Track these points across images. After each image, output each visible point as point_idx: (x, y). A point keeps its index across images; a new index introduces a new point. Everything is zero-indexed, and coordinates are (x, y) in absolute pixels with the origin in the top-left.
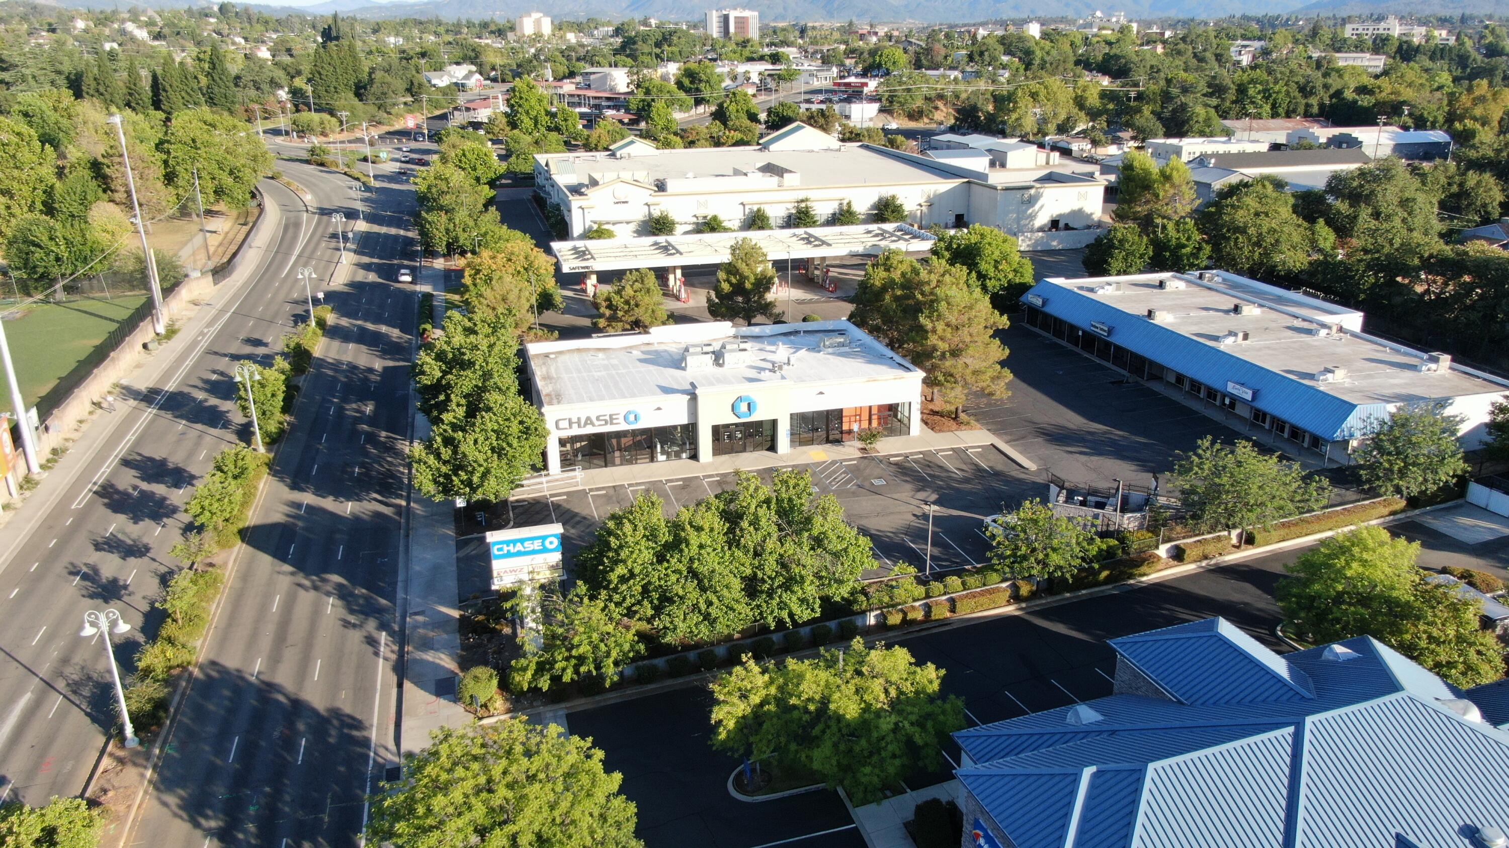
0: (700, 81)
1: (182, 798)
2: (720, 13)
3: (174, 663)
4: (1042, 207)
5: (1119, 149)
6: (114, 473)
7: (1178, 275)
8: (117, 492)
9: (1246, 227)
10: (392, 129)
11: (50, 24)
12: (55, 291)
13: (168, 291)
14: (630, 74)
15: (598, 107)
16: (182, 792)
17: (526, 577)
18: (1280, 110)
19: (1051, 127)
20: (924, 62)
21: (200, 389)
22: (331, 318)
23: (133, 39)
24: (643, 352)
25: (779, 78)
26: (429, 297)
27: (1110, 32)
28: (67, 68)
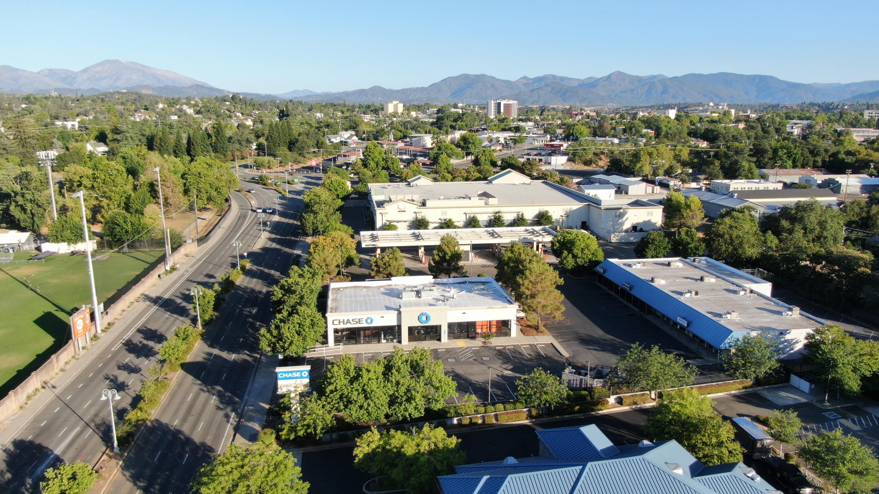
0: (469, 143)
1: (132, 473)
2: (496, 102)
3: (140, 418)
4: (627, 219)
5: (698, 185)
6: (133, 336)
7: (683, 259)
8: (133, 344)
9: (724, 234)
10: (305, 166)
11: (146, 106)
12: (123, 247)
13: (174, 250)
14: (433, 138)
15: (415, 156)
16: (132, 471)
17: (292, 389)
18: (798, 164)
19: (661, 171)
20: (599, 133)
21: (180, 298)
22: (248, 265)
23: (186, 114)
24: (386, 289)
25: (515, 141)
26: (299, 256)
27: (717, 115)
28: (147, 133)
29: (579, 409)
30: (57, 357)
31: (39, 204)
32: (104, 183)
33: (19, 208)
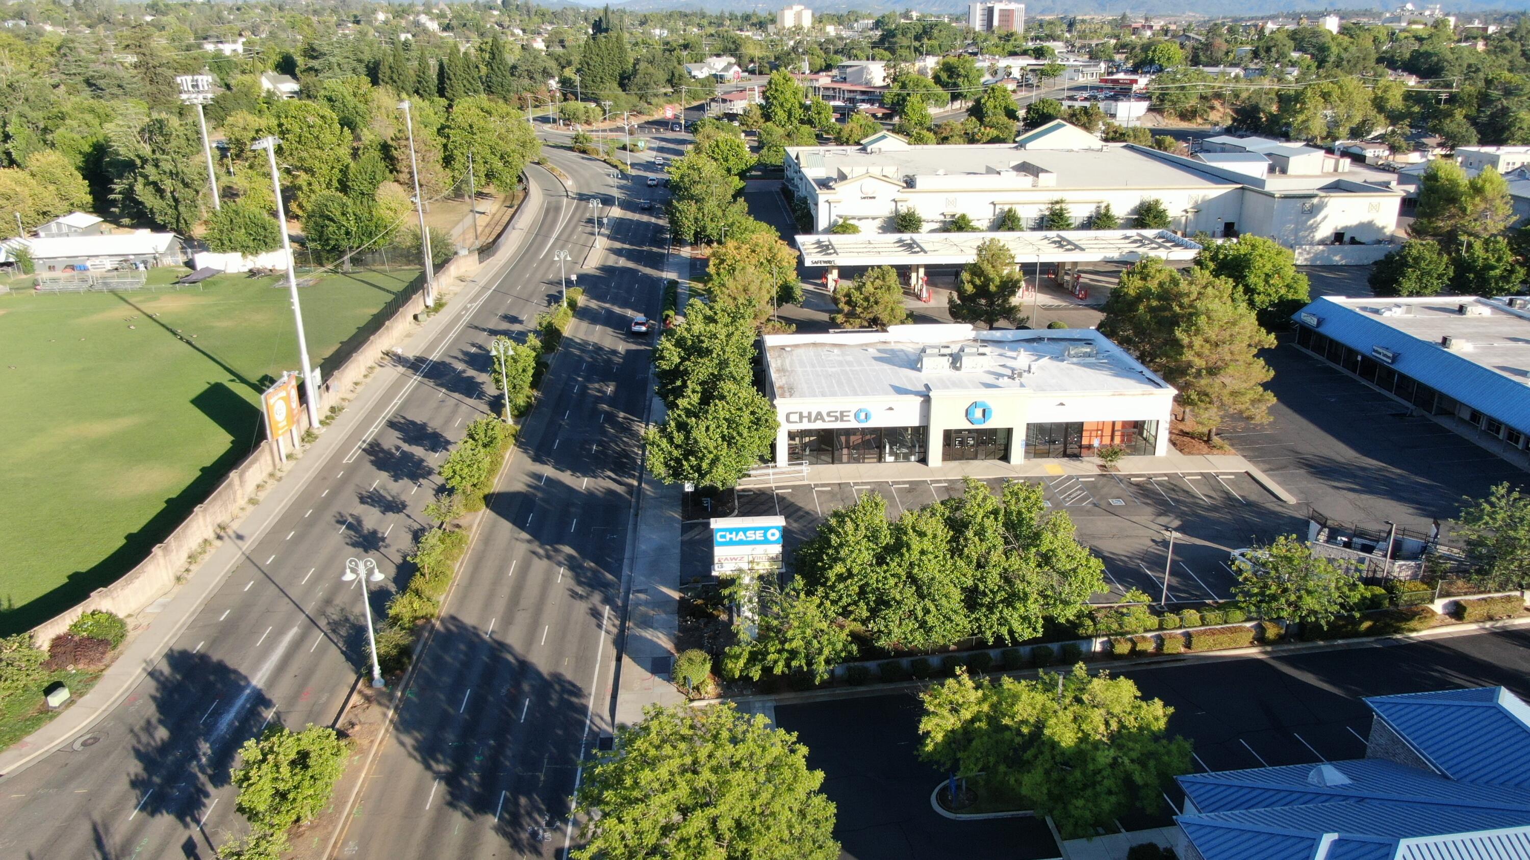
0: (959, 76)
1: (416, 740)
2: (984, 6)
3: (419, 614)
4: (1325, 218)
5: (1422, 156)
6: (381, 434)
7: (1483, 300)
8: (382, 450)
10: (651, 119)
11: (355, 17)
12: (343, 262)
13: (439, 267)
14: (887, 67)
15: (852, 100)
16: (417, 735)
17: (745, 566)
19: (1344, 131)
20: (1203, 58)
21: (460, 360)
22: (582, 300)
23: (425, 30)
24: (879, 351)
25: (1042, 73)
26: (673, 284)
27: (1421, 27)
28: (367, 56)
29: (1369, 628)
30: (241, 476)
31: (187, 180)
32: (299, 142)
33: (151, 188)
